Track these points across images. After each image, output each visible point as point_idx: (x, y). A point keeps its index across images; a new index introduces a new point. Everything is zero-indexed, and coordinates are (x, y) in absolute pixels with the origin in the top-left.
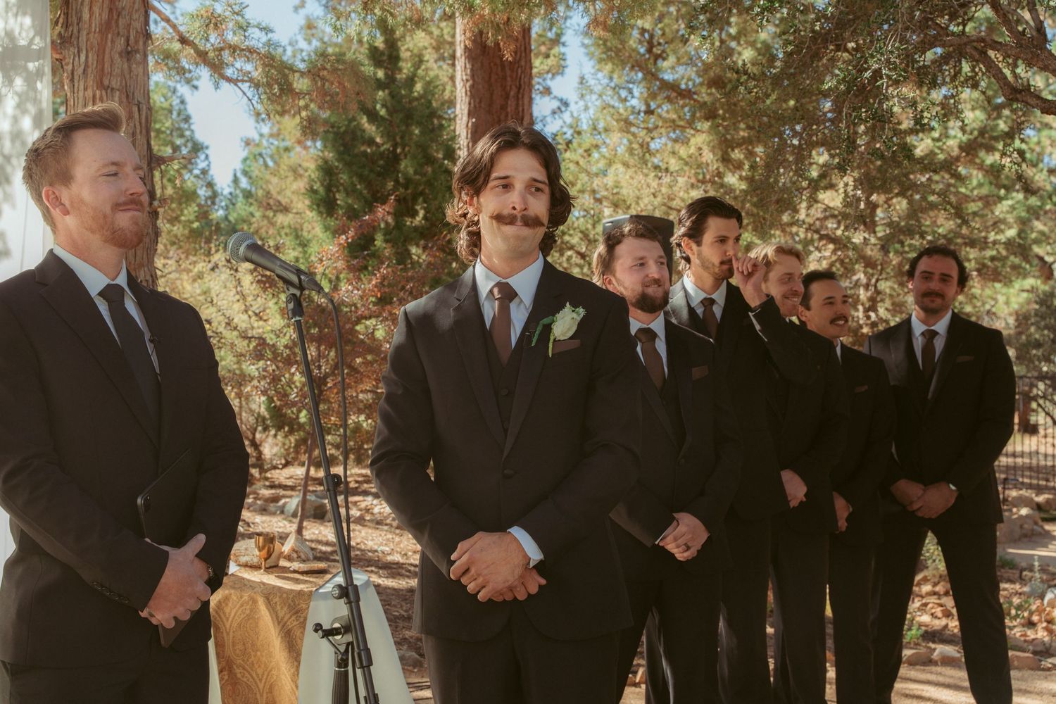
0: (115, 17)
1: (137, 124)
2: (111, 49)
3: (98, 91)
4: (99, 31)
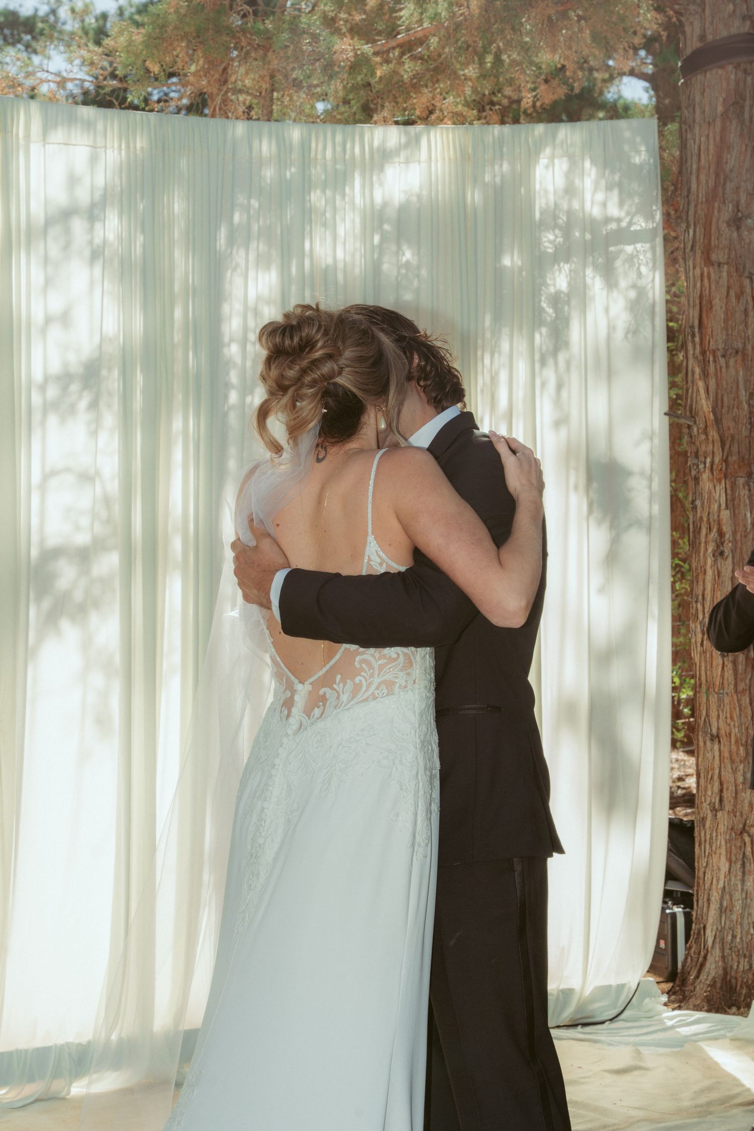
0: (722, 182)
2: (718, 220)
3: (705, 269)
4: (706, 201)
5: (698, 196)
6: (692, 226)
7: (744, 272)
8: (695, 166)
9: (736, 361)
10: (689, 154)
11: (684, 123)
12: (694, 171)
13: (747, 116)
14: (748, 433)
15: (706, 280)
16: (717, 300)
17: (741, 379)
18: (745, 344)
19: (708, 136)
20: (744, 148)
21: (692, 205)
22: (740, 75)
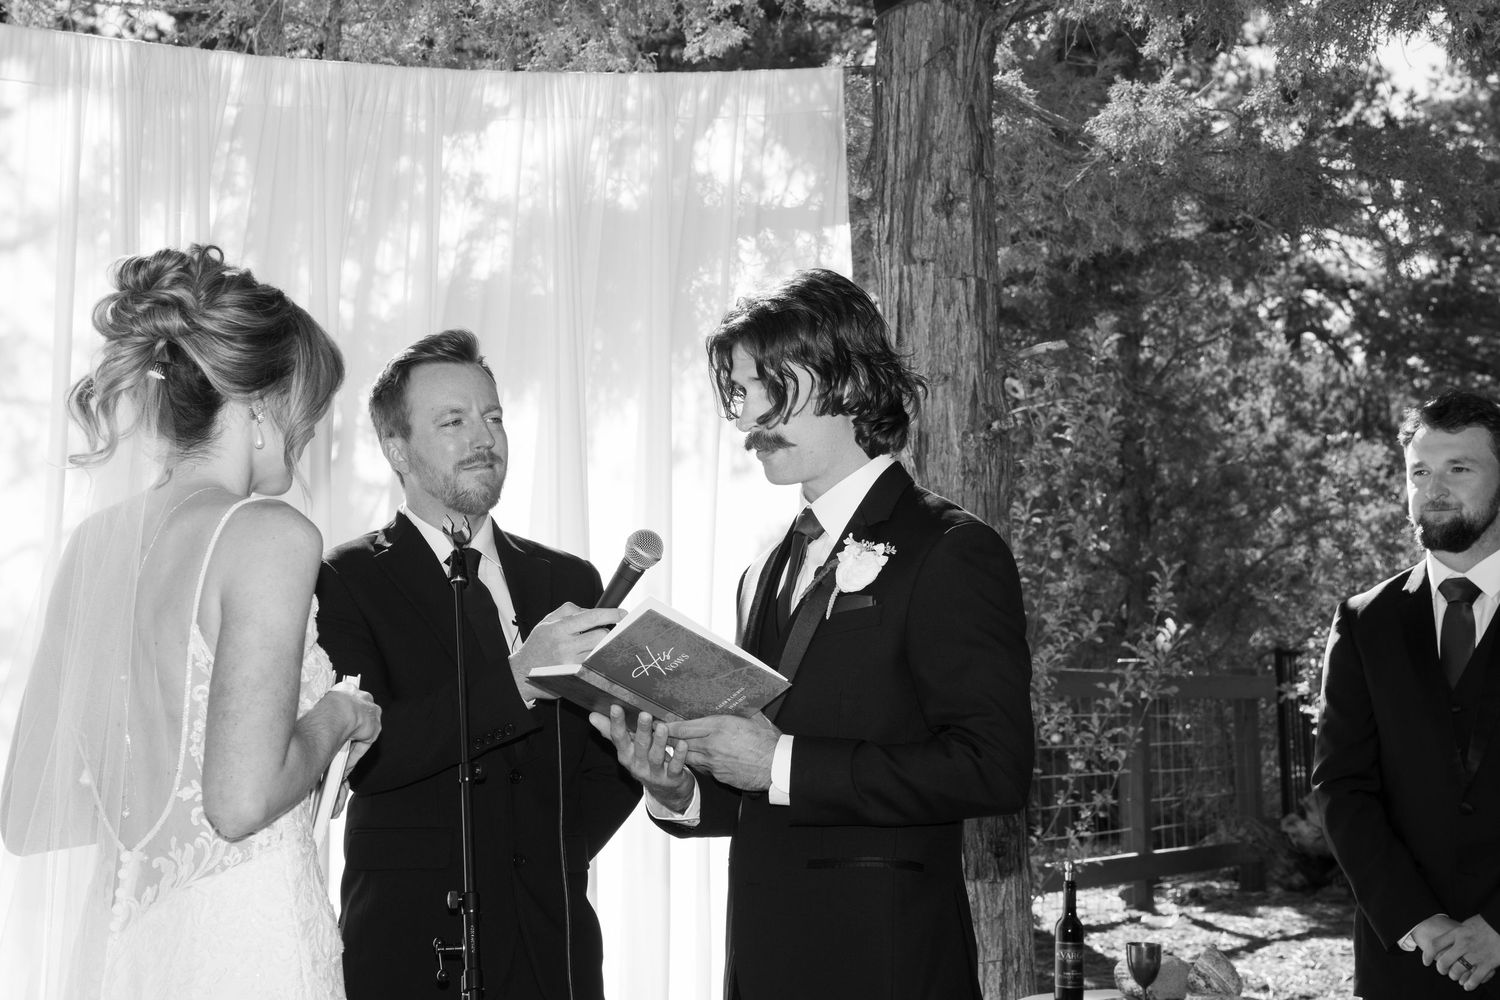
0: (927, 152)
1: (963, 308)
2: (922, 202)
3: (905, 267)
4: (906, 177)
5: (896, 171)
6: (889, 211)
7: (955, 272)
8: (892, 132)
9: (945, 391)
10: (885, 115)
11: (880, 74)
12: (891, 138)
13: (960, 66)
14: (960, 487)
15: (906, 284)
16: (920, 309)
17: (951, 414)
18: (956, 367)
19: (909, 91)
20: (956, 108)
21: (889, 183)
22: (951, 10)
